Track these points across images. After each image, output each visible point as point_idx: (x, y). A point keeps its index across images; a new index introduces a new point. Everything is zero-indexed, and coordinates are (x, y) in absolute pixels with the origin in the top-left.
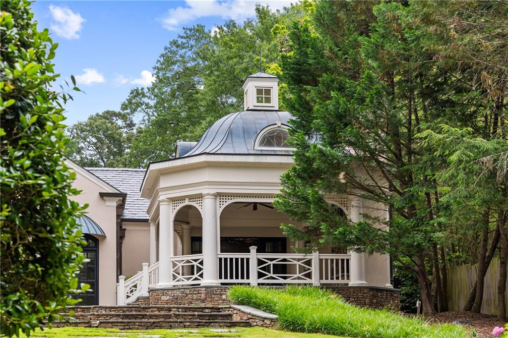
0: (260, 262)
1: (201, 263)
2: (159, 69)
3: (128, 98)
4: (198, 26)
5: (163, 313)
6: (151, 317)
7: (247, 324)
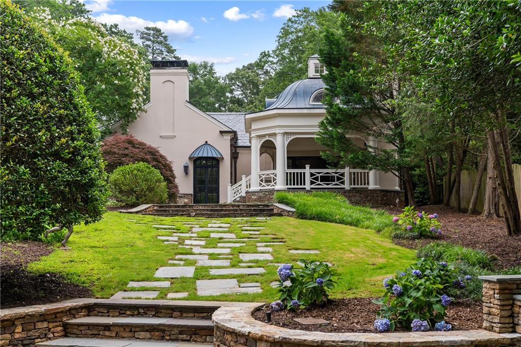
0: (312, 175)
1: (276, 176)
2: (280, 37)
3: (259, 58)
4: (305, 8)
5: (235, 208)
6: (226, 210)
7: (280, 215)
